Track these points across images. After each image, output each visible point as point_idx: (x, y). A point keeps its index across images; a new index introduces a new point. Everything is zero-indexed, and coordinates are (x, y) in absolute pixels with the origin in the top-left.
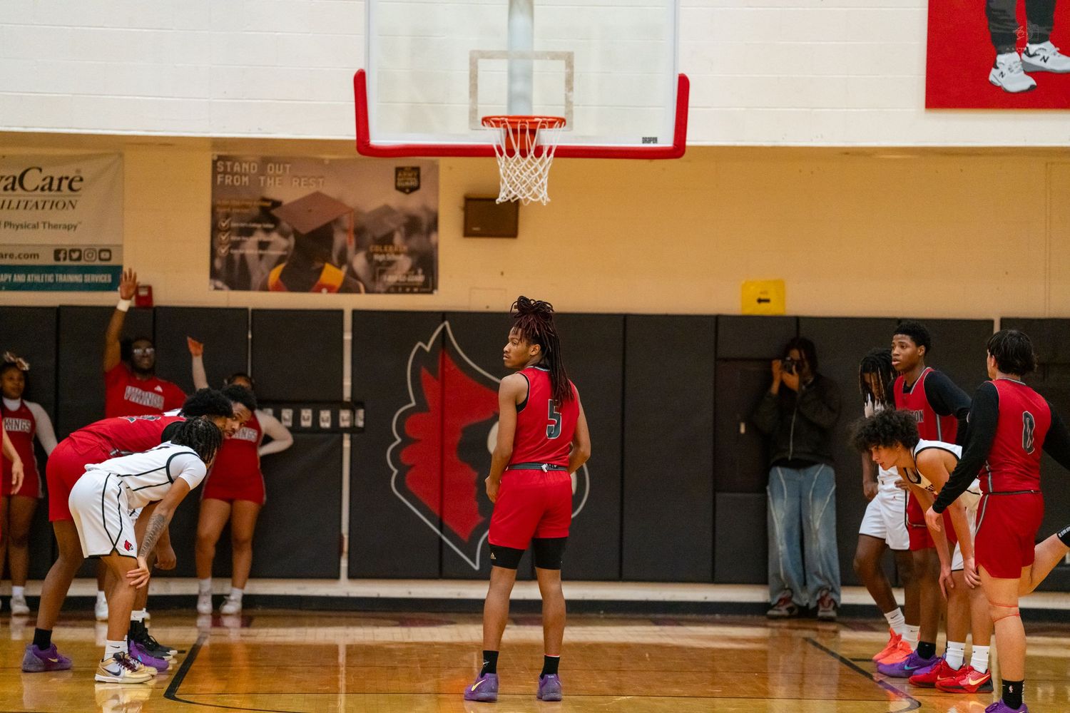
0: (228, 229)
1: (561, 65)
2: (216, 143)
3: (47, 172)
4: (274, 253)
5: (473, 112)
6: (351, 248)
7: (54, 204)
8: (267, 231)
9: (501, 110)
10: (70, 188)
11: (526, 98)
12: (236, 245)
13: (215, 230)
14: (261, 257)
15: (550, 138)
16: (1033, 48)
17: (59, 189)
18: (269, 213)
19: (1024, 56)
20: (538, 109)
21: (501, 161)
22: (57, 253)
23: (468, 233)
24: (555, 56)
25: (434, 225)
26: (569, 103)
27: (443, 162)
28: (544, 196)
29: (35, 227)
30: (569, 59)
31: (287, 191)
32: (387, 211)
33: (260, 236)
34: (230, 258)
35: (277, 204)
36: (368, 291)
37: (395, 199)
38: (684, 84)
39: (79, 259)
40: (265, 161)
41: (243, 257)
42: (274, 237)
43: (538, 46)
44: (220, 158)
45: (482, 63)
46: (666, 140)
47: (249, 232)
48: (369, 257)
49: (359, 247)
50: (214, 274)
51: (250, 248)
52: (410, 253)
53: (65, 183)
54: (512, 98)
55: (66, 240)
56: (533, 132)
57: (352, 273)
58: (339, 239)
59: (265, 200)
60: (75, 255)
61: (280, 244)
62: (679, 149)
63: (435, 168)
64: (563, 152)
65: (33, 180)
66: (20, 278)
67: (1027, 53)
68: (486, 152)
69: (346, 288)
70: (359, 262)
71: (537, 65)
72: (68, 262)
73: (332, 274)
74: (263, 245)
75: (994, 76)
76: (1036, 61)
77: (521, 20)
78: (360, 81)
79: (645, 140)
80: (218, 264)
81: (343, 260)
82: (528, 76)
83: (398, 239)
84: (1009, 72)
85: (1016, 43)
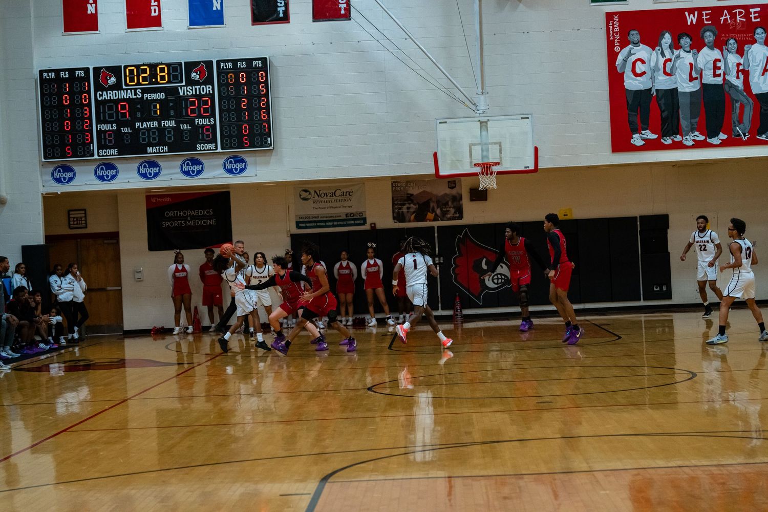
0: (398, 204)
1: (497, 146)
2: (392, 178)
3: (342, 191)
4: (412, 210)
5: (471, 163)
6: (436, 207)
7: (345, 200)
8: (409, 204)
9: (479, 161)
10: (349, 195)
11: (487, 157)
12: (400, 209)
13: (394, 205)
14: (408, 212)
15: (495, 169)
16: (643, 132)
18: (410, 198)
19: (641, 135)
20: (492, 159)
21: (481, 176)
22: (346, 215)
23: (472, 200)
24: (495, 143)
25: (461, 198)
26: (501, 158)
27: (463, 178)
28: (494, 187)
29: (340, 207)
30: (500, 144)
31: (415, 191)
32: (446, 195)
33: (407, 205)
34: (399, 212)
35: (412, 195)
36: (441, 220)
37: (448, 191)
38: (536, 149)
39: (353, 216)
40: (407, 182)
41: (402, 212)
42: (412, 205)
43: (490, 141)
44: (394, 182)
45: (473, 147)
46: (532, 167)
47: (404, 204)
48: (441, 210)
49: (438, 207)
50: (394, 218)
51: (404, 209)
52: (454, 207)
53: (348, 193)
54: (483, 157)
55: (348, 210)
56: (490, 167)
57: (436, 215)
58: (432, 205)
59: (408, 194)
60: (352, 215)
61: (413, 207)
62: (536, 170)
63: (460, 180)
64: (499, 173)
65: (338, 193)
66: (336, 223)
68: (476, 175)
69: (435, 219)
70: (438, 211)
71: (490, 146)
72: (350, 218)
73: (430, 215)
74: (408, 208)
75: (632, 141)
76: (645, 136)
77: (484, 133)
78: (435, 155)
79: (525, 168)
80: (395, 215)
81: (433, 211)
82: (487, 150)
83: (450, 203)
84: (637, 140)
85: (638, 131)
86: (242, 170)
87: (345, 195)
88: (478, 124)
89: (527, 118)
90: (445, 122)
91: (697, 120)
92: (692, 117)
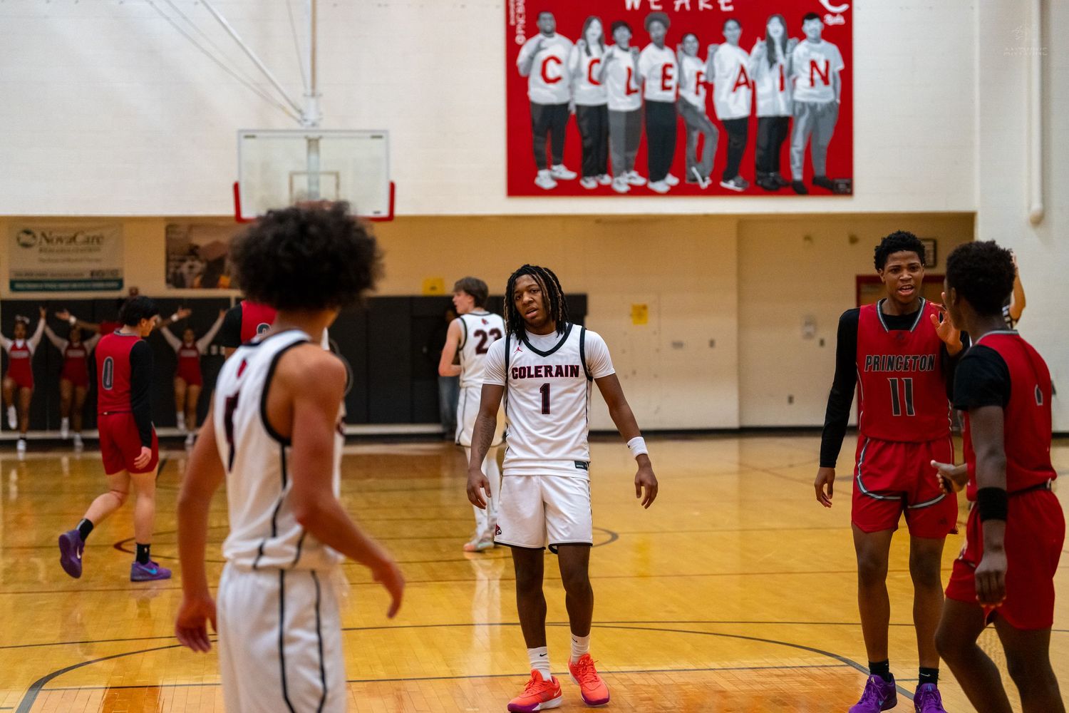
0: (174, 260)
1: (332, 179)
2: (167, 219)
3: (86, 235)
4: (197, 270)
5: (291, 201)
6: (234, 268)
7: (90, 250)
8: (193, 260)
10: (98, 241)
11: (317, 193)
12: (177, 267)
13: (168, 260)
14: (190, 273)
16: (555, 168)
17: (92, 242)
18: (193, 251)
19: (552, 173)
22: (92, 273)
24: (330, 173)
26: (337, 196)
29: (82, 261)
30: (337, 175)
31: (202, 241)
33: (189, 263)
34: (175, 274)
35: (197, 247)
38: (392, 187)
39: (103, 276)
40: (191, 227)
42: (196, 263)
43: (322, 168)
44: (169, 226)
45: (295, 177)
46: (385, 213)
47: (183, 261)
50: (168, 281)
51: (185, 268)
53: (95, 240)
54: (310, 194)
55: (96, 267)
57: (234, 279)
58: (226, 263)
59: (191, 245)
60: (101, 274)
61: (199, 266)
62: (391, 217)
65: (80, 238)
66: (75, 286)
67: (554, 171)
69: (231, 286)
71: (322, 178)
72: (96, 277)
73: (225, 280)
74: (191, 267)
75: (538, 181)
76: (557, 174)
77: (313, 157)
78: (236, 187)
79: (376, 213)
80: (170, 276)
81: (229, 273)
82: (318, 183)
84: (545, 179)
85: (547, 166)
87: (90, 240)
88: (305, 142)
89: (380, 137)
90: (253, 137)
91: (634, 154)
92: (628, 149)
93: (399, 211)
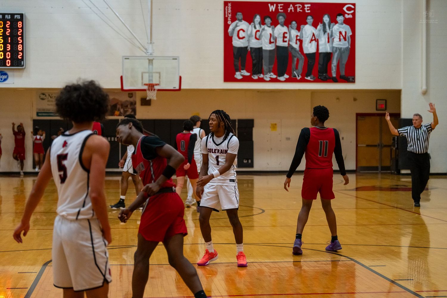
1: (158, 75)
5: (142, 83)
6: (120, 108)
9: (147, 82)
11: (152, 80)
15: (157, 87)
16: (242, 71)
19: (241, 73)
20: (154, 82)
21: (148, 91)
23: (142, 105)
24: (157, 73)
25: (135, 104)
26: (160, 81)
27: (137, 92)
28: (155, 98)
30: (159, 73)
32: (127, 101)
36: (123, 116)
37: (128, 99)
38: (180, 78)
43: (154, 71)
45: (144, 74)
46: (177, 88)
48: (124, 110)
49: (122, 108)
52: (131, 109)
54: (149, 80)
56: (153, 86)
57: (120, 112)
58: (118, 106)
62: (180, 89)
63: (135, 93)
64: (159, 90)
68: (145, 90)
69: (120, 115)
70: (122, 110)
71: (154, 74)
73: (117, 113)
75: (235, 76)
76: (243, 74)
77: (151, 66)
78: (122, 77)
79: (174, 88)
81: (119, 110)
82: (152, 76)
83: (129, 106)
84: (238, 76)
85: (239, 70)
86: (5, 80)
88: (147, 61)
89: (176, 59)
90: (128, 59)
91: (272, 66)
92: (270, 64)
93: (182, 87)
